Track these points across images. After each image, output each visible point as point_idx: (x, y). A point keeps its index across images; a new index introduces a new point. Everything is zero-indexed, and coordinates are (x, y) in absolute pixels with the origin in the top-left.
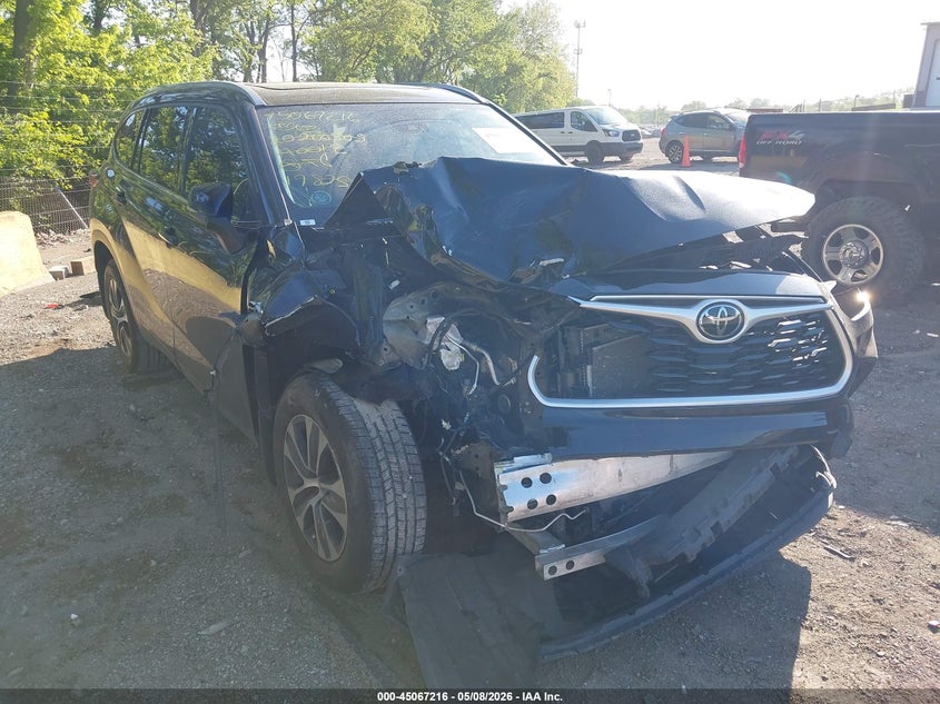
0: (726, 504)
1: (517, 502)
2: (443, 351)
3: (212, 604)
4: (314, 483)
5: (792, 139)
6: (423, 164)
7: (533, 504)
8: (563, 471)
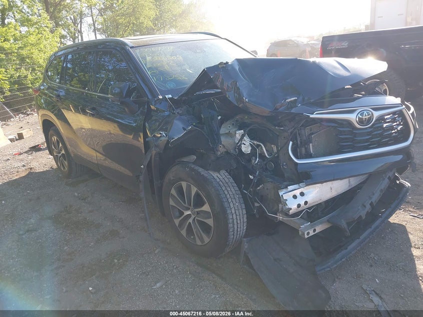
0: (374, 194)
1: (292, 205)
2: (243, 145)
3: (153, 275)
4: (189, 212)
5: (343, 46)
6: (230, 62)
7: (299, 206)
8: (309, 190)
